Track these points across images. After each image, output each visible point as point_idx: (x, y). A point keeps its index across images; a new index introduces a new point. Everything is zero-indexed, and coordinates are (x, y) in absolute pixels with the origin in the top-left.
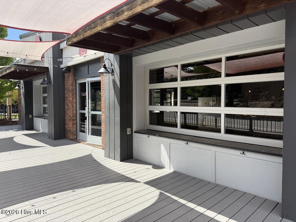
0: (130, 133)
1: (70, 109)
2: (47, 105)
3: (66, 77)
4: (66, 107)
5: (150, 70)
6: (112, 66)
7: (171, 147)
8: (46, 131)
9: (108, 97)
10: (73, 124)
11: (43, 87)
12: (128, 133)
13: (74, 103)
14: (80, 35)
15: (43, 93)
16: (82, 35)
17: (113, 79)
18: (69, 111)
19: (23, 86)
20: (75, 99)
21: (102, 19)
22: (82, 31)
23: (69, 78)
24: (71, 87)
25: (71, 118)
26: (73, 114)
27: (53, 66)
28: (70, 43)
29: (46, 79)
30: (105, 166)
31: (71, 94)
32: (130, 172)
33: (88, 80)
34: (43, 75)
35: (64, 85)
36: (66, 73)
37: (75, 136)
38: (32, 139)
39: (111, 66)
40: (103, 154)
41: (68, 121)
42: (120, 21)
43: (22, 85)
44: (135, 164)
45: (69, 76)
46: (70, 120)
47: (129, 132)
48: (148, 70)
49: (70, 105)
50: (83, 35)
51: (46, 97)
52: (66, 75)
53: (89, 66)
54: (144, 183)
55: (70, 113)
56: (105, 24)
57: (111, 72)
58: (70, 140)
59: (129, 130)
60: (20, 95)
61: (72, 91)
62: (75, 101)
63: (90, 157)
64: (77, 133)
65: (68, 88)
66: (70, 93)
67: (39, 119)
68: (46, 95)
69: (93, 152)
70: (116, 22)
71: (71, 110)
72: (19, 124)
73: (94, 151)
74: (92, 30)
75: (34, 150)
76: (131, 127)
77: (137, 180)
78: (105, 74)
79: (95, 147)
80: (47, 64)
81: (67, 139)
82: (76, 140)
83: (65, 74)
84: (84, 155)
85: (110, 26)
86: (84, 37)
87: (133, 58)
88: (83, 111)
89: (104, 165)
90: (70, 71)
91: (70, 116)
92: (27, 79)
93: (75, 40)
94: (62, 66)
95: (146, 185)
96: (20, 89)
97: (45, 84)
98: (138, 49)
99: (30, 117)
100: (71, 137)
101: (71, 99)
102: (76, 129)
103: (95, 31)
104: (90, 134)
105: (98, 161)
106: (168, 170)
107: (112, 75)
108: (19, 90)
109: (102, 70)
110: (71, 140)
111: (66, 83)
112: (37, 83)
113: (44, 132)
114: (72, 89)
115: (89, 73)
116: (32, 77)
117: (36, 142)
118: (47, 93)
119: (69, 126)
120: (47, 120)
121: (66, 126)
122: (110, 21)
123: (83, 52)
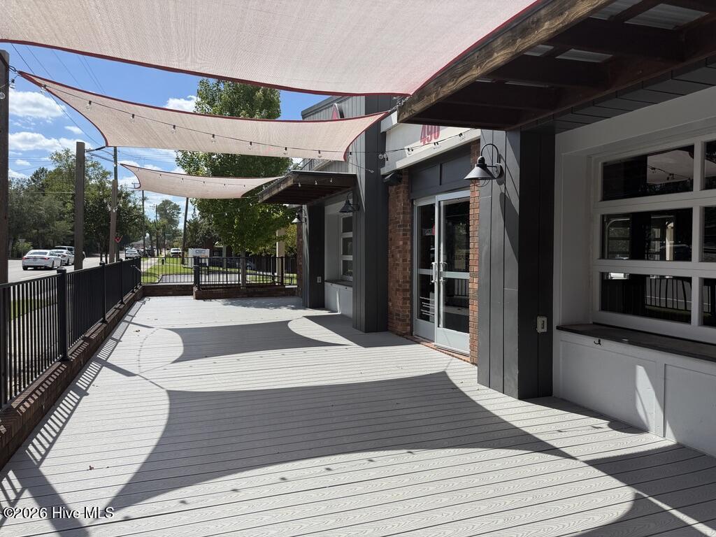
0: (545, 330)
1: (398, 265)
2: (352, 256)
3: (391, 194)
4: (389, 260)
5: (605, 163)
6: (502, 160)
7: (668, 377)
8: (349, 312)
9: (488, 238)
10: (404, 299)
11: (343, 219)
12: (540, 330)
13: (406, 252)
14: (429, 95)
15: (345, 231)
16: (434, 95)
17: (502, 193)
18: (396, 269)
19: (307, 217)
20: (409, 243)
21: (483, 50)
22: (435, 85)
23: (398, 197)
24: (402, 216)
25: (400, 286)
26: (405, 277)
27: (367, 173)
28: (405, 116)
29: (351, 201)
30: (481, 404)
31: (401, 233)
32: (544, 428)
33: (441, 199)
34: (344, 193)
35: (387, 212)
36: (392, 185)
37: (409, 327)
38: (321, 327)
39: (499, 161)
40: (473, 376)
41: (393, 292)
42: (530, 48)
43: (305, 215)
44: (560, 411)
45: (397, 193)
46: (398, 290)
47: (543, 328)
48: (600, 163)
49: (398, 256)
50: (437, 95)
51: (350, 239)
52: (392, 189)
53: (443, 167)
54: (586, 462)
55: (398, 274)
56: (492, 61)
57: (496, 175)
58: (397, 334)
59: (541, 321)
60: (300, 235)
61: (404, 226)
62: (409, 247)
63: (442, 377)
64: (411, 320)
65: (396, 218)
66: (399, 230)
67: (334, 285)
68: (350, 235)
69: (449, 368)
70: (518, 51)
71: (400, 268)
72: (298, 296)
73: (451, 364)
74: (458, 78)
75: (326, 350)
76: (549, 314)
77: (566, 451)
78: (482, 182)
79: (453, 356)
80: (354, 167)
81: (392, 331)
82: (409, 336)
83: (390, 188)
84: (430, 373)
85: (503, 63)
86: (439, 97)
87: (557, 136)
88: (425, 272)
89: (478, 402)
90: (400, 180)
91: (398, 281)
92: (315, 202)
93: (418, 108)
94: (384, 171)
95: (591, 469)
96: (302, 222)
97: (349, 212)
98: (572, 111)
99: (318, 282)
100: (400, 328)
101: (401, 243)
102: (411, 312)
103: (466, 81)
104: (441, 325)
105: (463, 389)
106: (658, 439)
107: (500, 184)
108: (299, 224)
109: (475, 172)
110: (400, 336)
111: (390, 207)
112: (334, 210)
113: (345, 313)
114: (404, 221)
115: (443, 182)
116: (323, 198)
117: (330, 335)
118: (351, 231)
119: (397, 303)
120: (350, 289)
121: (390, 304)
122: (502, 53)
123: (431, 134)
